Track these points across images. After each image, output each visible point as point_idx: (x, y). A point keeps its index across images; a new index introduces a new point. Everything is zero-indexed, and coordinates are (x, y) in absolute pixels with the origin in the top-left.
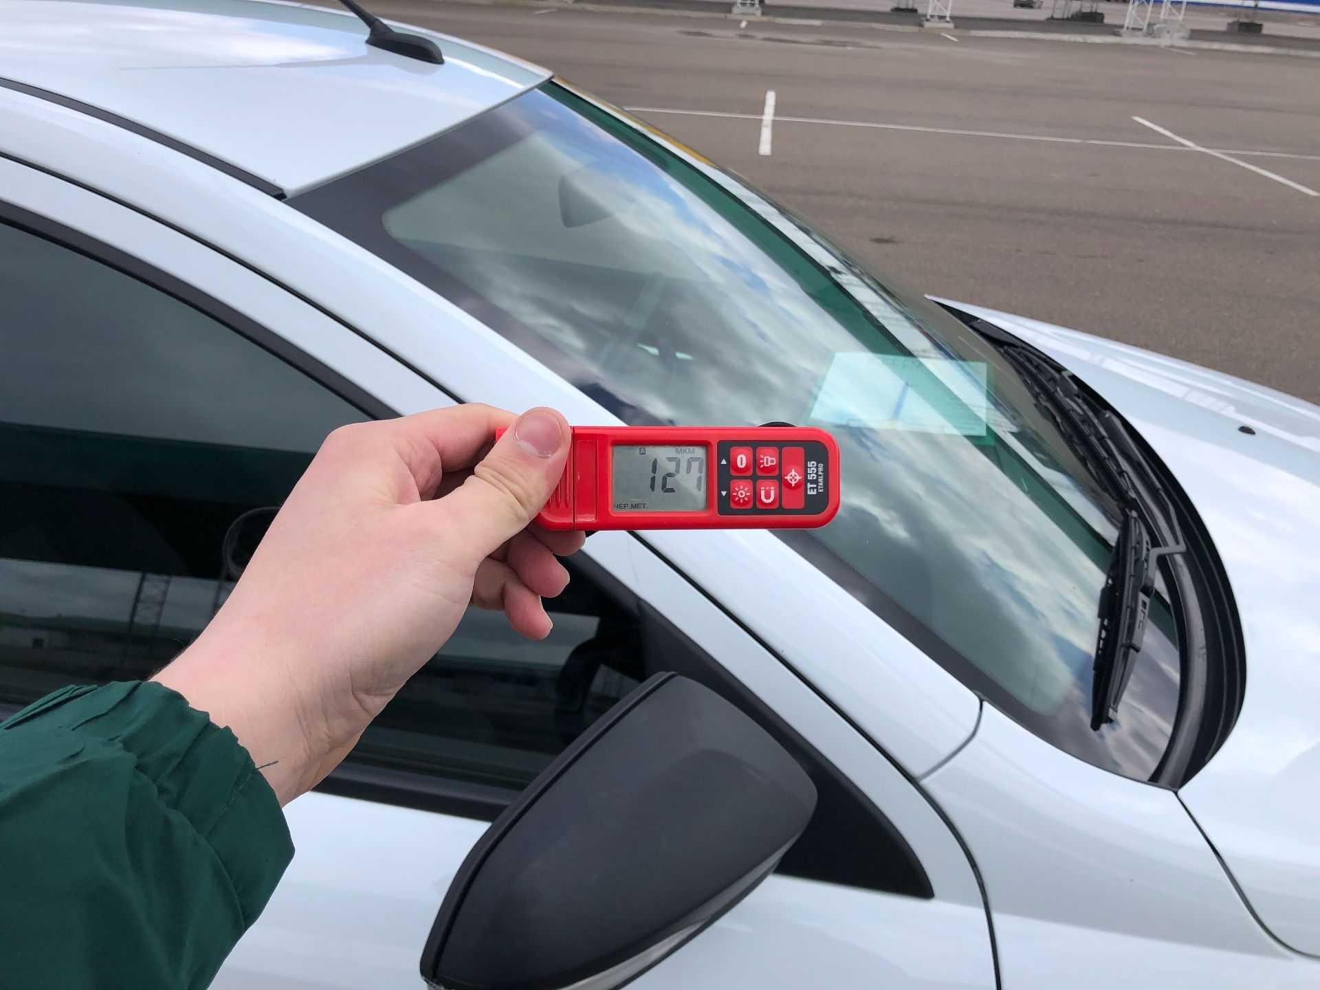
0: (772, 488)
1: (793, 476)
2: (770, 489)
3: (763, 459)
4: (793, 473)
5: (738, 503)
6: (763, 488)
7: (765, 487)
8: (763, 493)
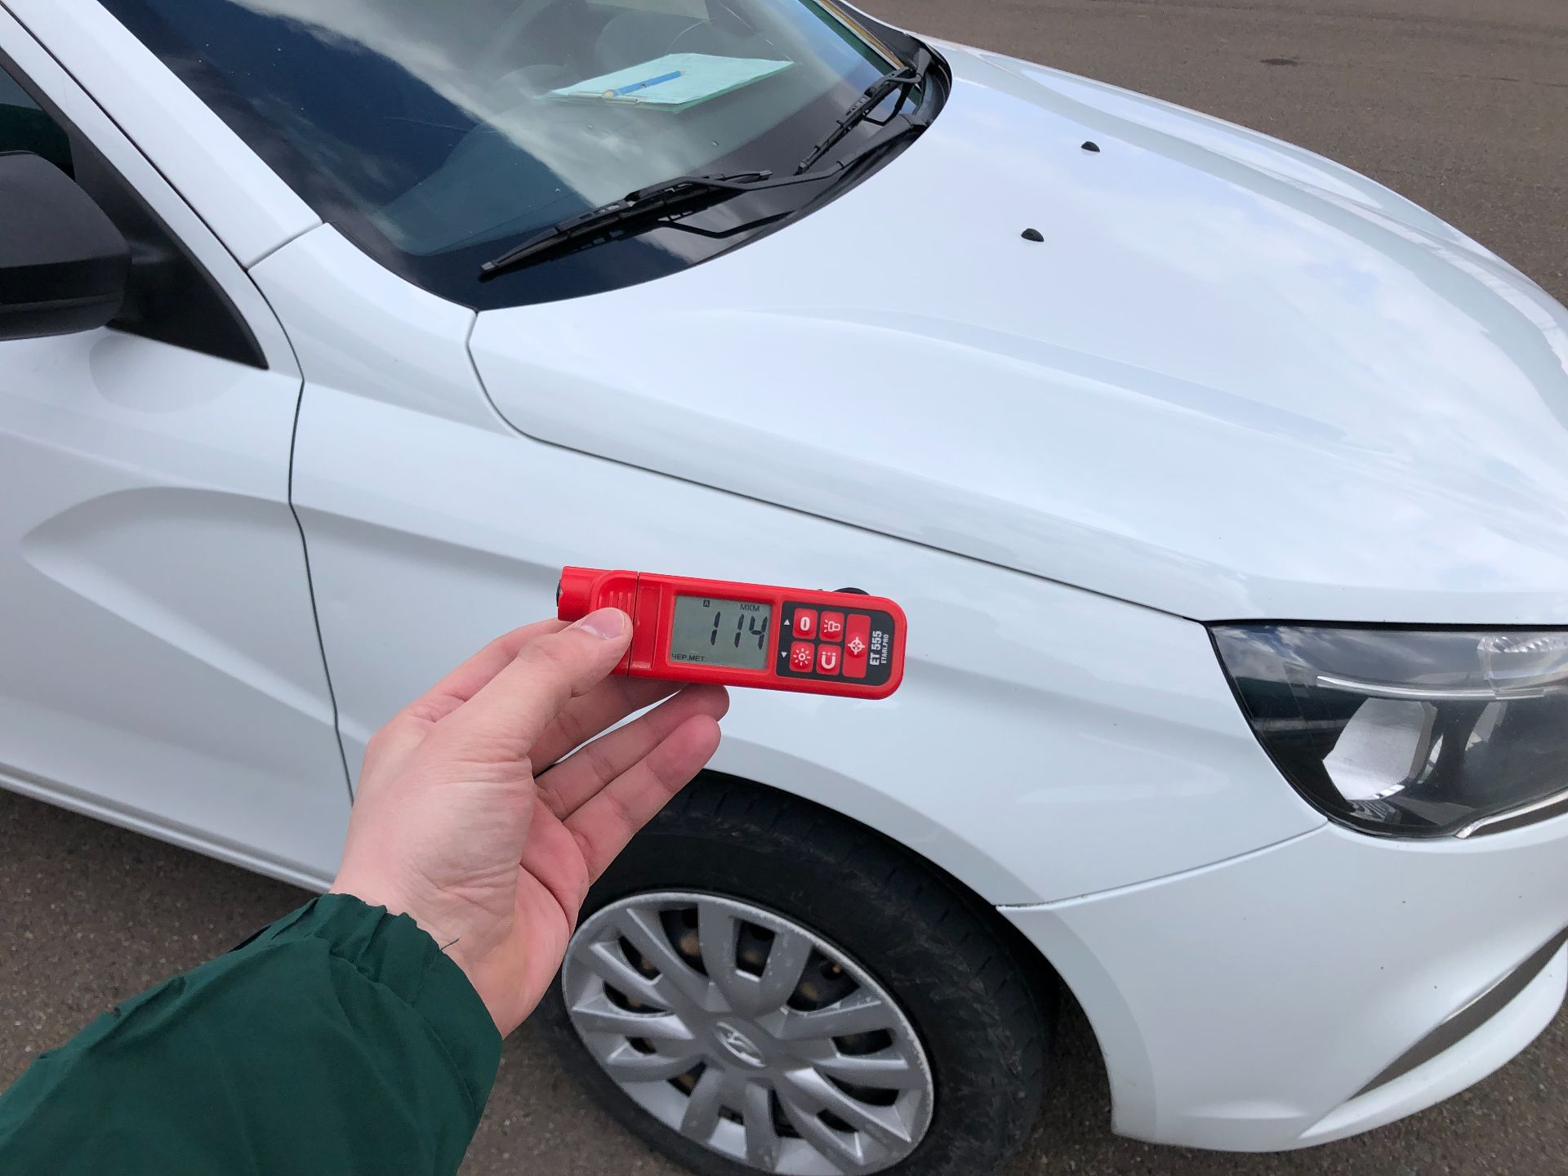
0: (834, 654)
1: (857, 645)
2: (831, 656)
3: (827, 624)
4: (857, 641)
5: (797, 666)
6: (824, 653)
7: (827, 652)
8: (824, 659)
